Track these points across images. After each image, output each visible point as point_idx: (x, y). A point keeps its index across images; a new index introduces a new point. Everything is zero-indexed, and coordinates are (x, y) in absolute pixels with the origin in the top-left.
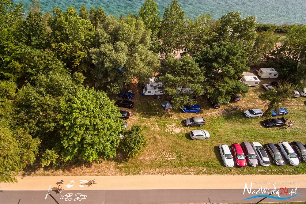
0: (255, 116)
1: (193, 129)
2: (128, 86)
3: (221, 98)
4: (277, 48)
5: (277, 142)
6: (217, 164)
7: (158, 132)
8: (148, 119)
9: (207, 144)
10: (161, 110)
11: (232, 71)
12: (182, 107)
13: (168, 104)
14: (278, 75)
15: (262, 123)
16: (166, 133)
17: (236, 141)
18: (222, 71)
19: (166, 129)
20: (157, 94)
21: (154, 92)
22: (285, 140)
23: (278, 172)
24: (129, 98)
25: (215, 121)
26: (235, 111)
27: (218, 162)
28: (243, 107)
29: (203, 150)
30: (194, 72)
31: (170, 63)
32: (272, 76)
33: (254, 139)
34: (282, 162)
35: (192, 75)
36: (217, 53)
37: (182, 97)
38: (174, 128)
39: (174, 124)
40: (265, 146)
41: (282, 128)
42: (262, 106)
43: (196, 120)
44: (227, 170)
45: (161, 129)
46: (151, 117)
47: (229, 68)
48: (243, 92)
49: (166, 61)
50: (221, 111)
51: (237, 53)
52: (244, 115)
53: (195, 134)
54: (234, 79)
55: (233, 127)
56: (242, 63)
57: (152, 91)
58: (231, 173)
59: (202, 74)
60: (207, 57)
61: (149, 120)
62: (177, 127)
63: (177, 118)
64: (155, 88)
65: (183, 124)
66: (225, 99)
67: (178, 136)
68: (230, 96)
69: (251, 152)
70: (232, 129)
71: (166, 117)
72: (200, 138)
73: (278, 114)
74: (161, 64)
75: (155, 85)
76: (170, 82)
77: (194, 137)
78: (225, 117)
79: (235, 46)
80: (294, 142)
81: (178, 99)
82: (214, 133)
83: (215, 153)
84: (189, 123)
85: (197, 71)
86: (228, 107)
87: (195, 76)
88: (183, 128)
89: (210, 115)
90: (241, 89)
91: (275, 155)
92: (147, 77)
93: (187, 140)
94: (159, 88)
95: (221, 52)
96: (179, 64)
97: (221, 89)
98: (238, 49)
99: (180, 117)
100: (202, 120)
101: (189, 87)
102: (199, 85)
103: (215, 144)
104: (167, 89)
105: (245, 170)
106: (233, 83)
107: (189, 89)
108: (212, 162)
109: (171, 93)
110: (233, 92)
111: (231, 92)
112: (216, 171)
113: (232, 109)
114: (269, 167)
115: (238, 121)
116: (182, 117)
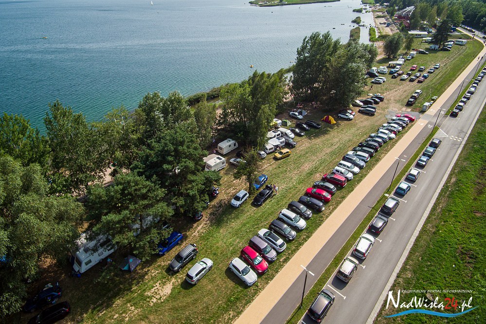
0: (243, 200)
1: (187, 269)
2: (36, 280)
3: (197, 204)
4: (220, 116)
5: (277, 215)
6: (240, 292)
7: (139, 315)
8: (109, 310)
9: (215, 276)
10: (125, 278)
11: (191, 164)
12: (154, 250)
13: (131, 260)
14: (237, 144)
15: (253, 204)
16: (152, 307)
17: (242, 245)
18: (179, 170)
19: (149, 301)
20: (104, 257)
21: (95, 258)
22: (281, 208)
23: (297, 247)
24: (52, 300)
25: (207, 237)
26: (222, 209)
27: (239, 287)
28: (226, 198)
29: (216, 288)
30: (144, 191)
31: (100, 198)
32: (233, 148)
33: (257, 227)
34: (294, 233)
35: (144, 197)
36: (162, 151)
37: (147, 235)
38: (160, 291)
39: (157, 284)
40: (270, 228)
41: (273, 197)
42: (243, 185)
43: (185, 254)
44: (254, 290)
45: (142, 307)
46: (114, 302)
47: (185, 162)
48: (216, 181)
49: (91, 197)
50: (207, 219)
51: (184, 141)
52: (233, 208)
53: (193, 275)
54: (198, 172)
55: (230, 230)
56: (196, 149)
57: (91, 258)
58: (260, 289)
59: (157, 187)
60: (151, 162)
61: (113, 310)
62: (164, 284)
63: (157, 272)
64: (95, 250)
65: (170, 273)
66: (203, 202)
67: (172, 297)
68: (206, 195)
69: (263, 245)
70: (230, 233)
71: (138, 283)
72: (203, 274)
73: (261, 185)
74: (85, 206)
75: (92, 244)
76: (115, 225)
77: (195, 279)
78: (215, 223)
79: (177, 134)
80: (289, 204)
81: (142, 243)
82: (215, 254)
83: (230, 279)
84: (177, 265)
85: (148, 188)
86: (211, 209)
87: (149, 194)
88: (173, 280)
89: (198, 234)
90: (212, 179)
91: (284, 230)
92: (68, 242)
93: (188, 291)
94: (102, 245)
95: (164, 148)
96: (116, 192)
97: (191, 193)
98: (182, 136)
99: (160, 265)
100: (192, 248)
101: (148, 215)
102: (161, 204)
103: (224, 268)
104: (117, 239)
105: (270, 272)
106: (199, 178)
107: (150, 218)
108: (234, 294)
109: (126, 241)
110: (206, 187)
111: (204, 190)
112: (244, 302)
113: (217, 209)
114: (287, 248)
115: (232, 218)
116: (163, 264)
